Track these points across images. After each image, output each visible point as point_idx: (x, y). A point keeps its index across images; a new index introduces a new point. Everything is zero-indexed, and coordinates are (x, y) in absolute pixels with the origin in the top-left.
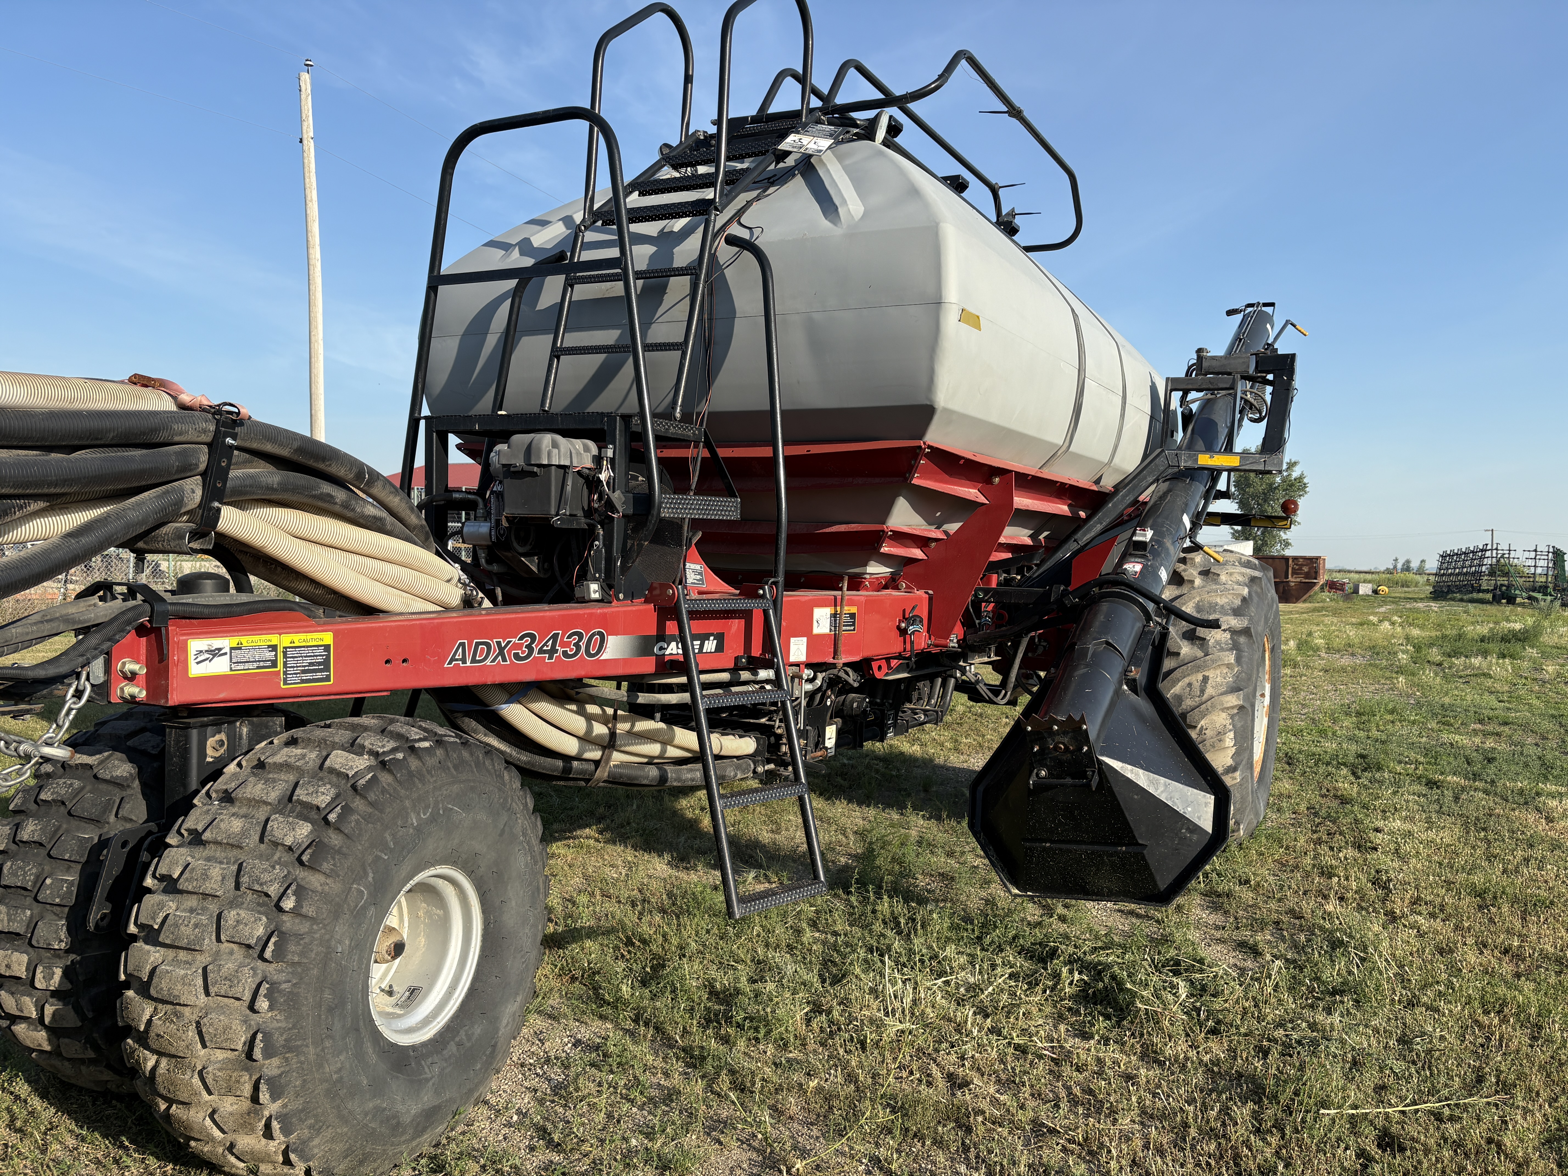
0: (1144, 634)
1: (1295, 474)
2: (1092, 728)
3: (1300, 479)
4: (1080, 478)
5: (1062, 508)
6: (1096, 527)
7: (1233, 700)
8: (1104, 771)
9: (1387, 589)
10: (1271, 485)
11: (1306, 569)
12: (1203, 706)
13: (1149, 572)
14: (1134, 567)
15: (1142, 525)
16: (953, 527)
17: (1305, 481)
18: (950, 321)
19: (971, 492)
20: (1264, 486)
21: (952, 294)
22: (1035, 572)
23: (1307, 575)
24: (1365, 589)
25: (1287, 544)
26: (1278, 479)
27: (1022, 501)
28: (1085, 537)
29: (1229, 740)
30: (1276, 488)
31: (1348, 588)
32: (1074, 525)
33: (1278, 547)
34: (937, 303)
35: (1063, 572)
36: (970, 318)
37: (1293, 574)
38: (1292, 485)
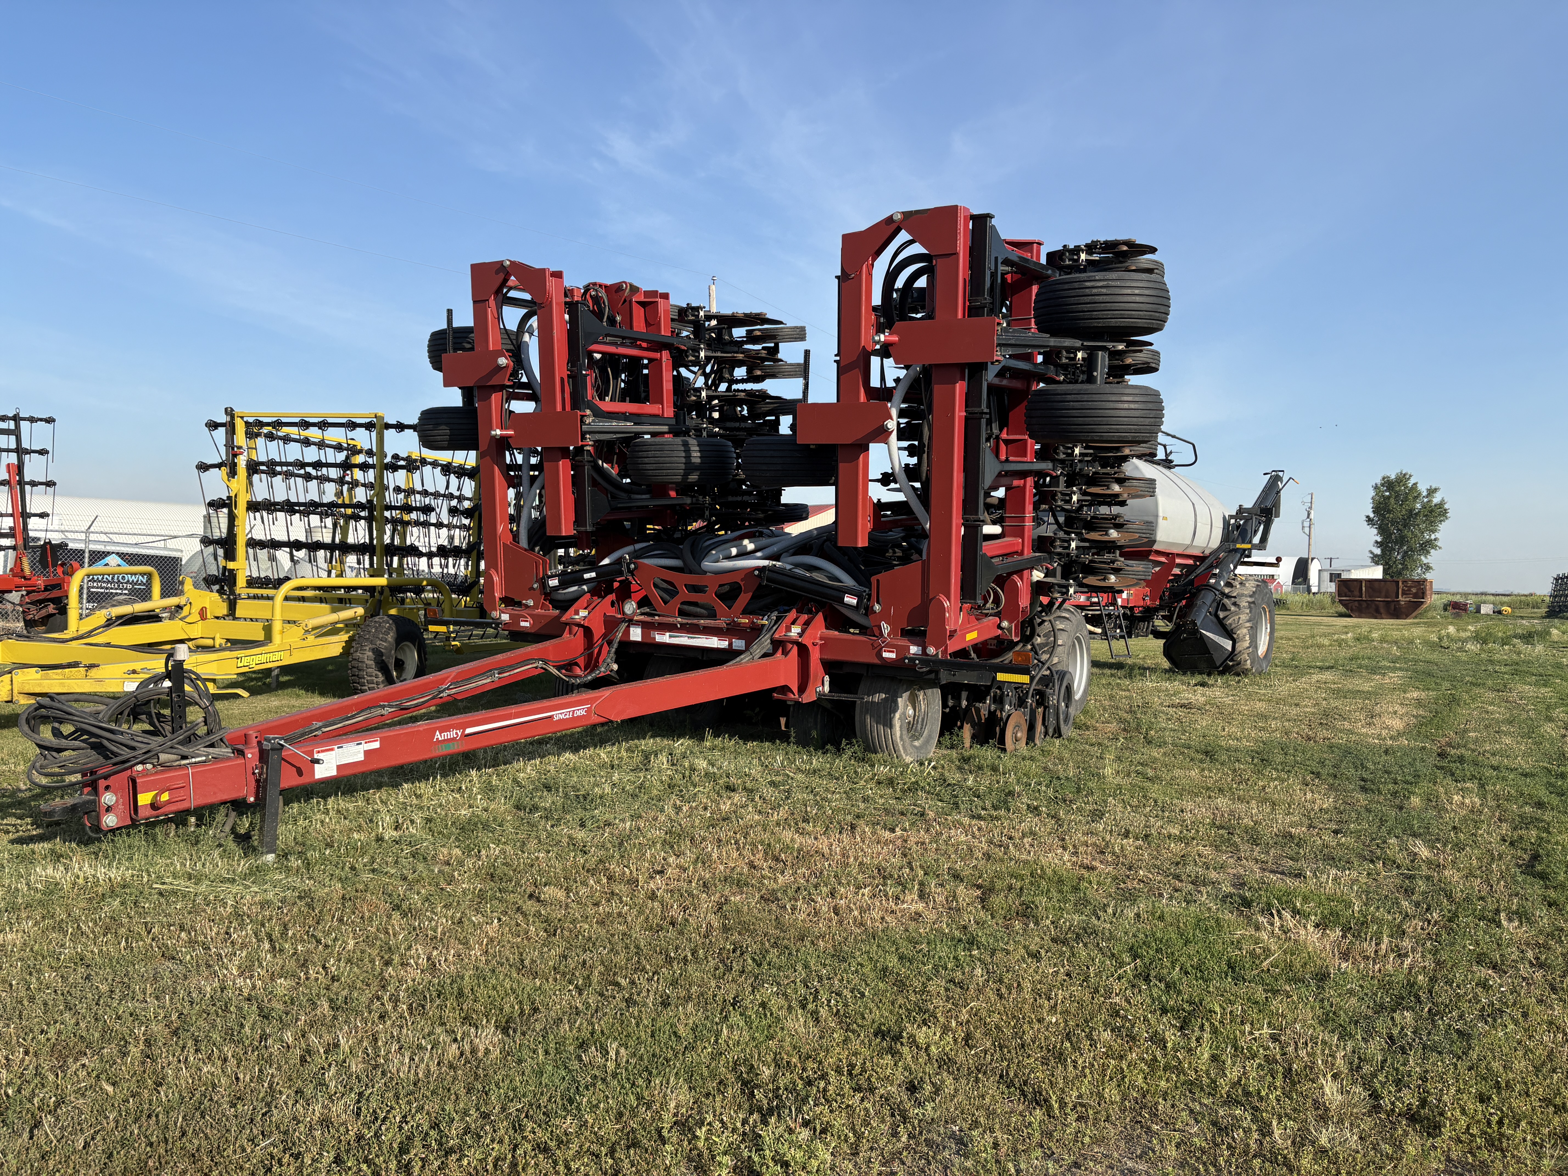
0: (1214, 600)
1: (1436, 500)
2: (1198, 623)
3: (1441, 505)
4: (1197, 552)
5: (1191, 562)
6: (1202, 568)
7: (1248, 624)
8: (1201, 634)
9: (1509, 609)
10: (1411, 511)
11: (1414, 590)
12: (1239, 627)
13: (1218, 583)
14: (1212, 581)
15: (1216, 568)
16: (1157, 569)
17: (1446, 506)
18: (1160, 520)
19: (1163, 559)
20: (1404, 512)
21: (1161, 514)
22: (1182, 583)
23: (1415, 596)
24: (1486, 609)
25: (1428, 568)
26: (1418, 506)
27: (1178, 561)
28: (1198, 571)
29: (1247, 638)
30: (1416, 514)
31: (1472, 609)
32: (1195, 567)
33: (1419, 571)
34: (1157, 516)
35: (1192, 582)
36: (1165, 518)
37: (1403, 594)
38: (1431, 511)
